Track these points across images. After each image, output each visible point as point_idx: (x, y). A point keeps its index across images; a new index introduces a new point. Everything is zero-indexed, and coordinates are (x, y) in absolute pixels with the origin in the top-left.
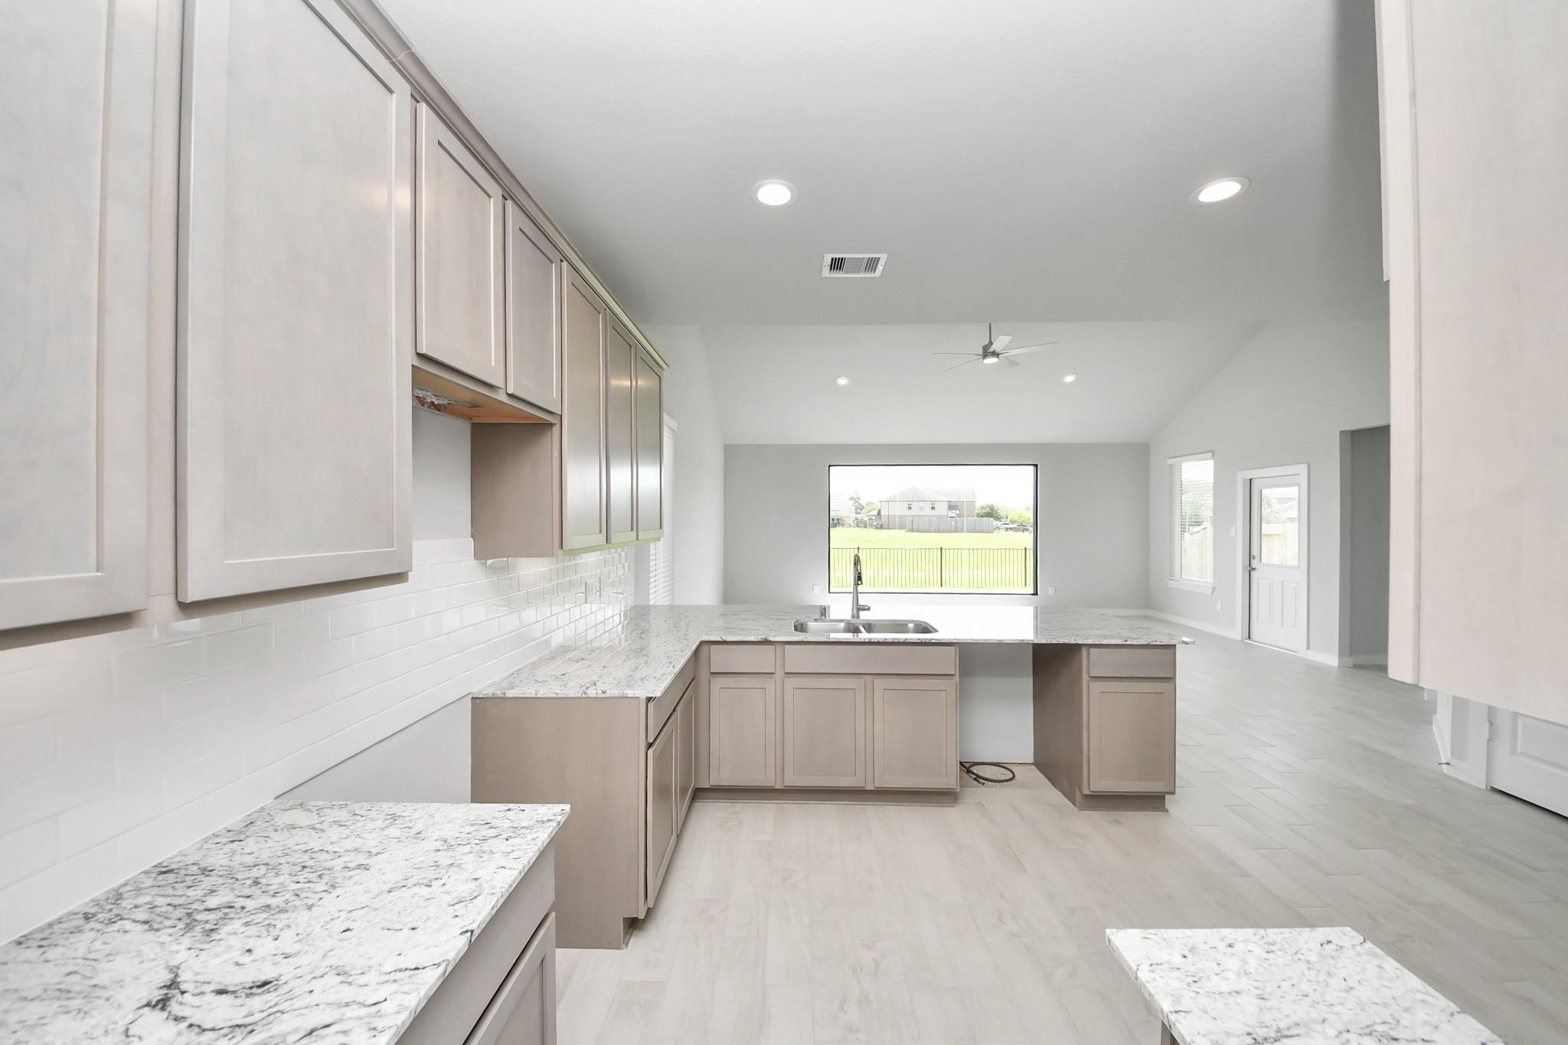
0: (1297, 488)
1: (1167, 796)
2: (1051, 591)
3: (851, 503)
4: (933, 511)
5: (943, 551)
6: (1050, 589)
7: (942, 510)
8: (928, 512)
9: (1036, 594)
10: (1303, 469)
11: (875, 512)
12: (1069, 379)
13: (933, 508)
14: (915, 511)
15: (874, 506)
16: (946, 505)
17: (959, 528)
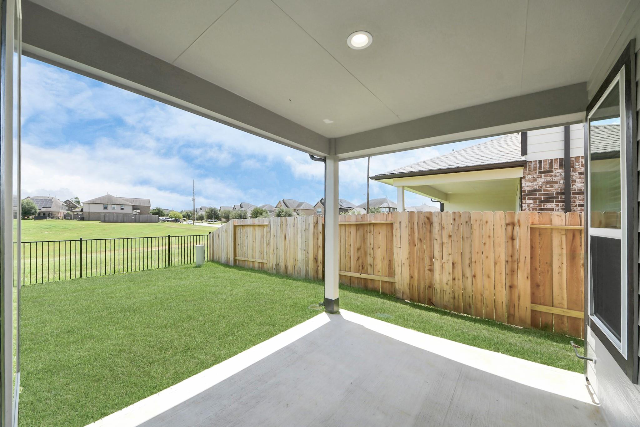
4: (121, 210)
7: (128, 210)
8: (118, 211)
11: (79, 210)
14: (109, 210)
16: (131, 208)
17: (137, 220)
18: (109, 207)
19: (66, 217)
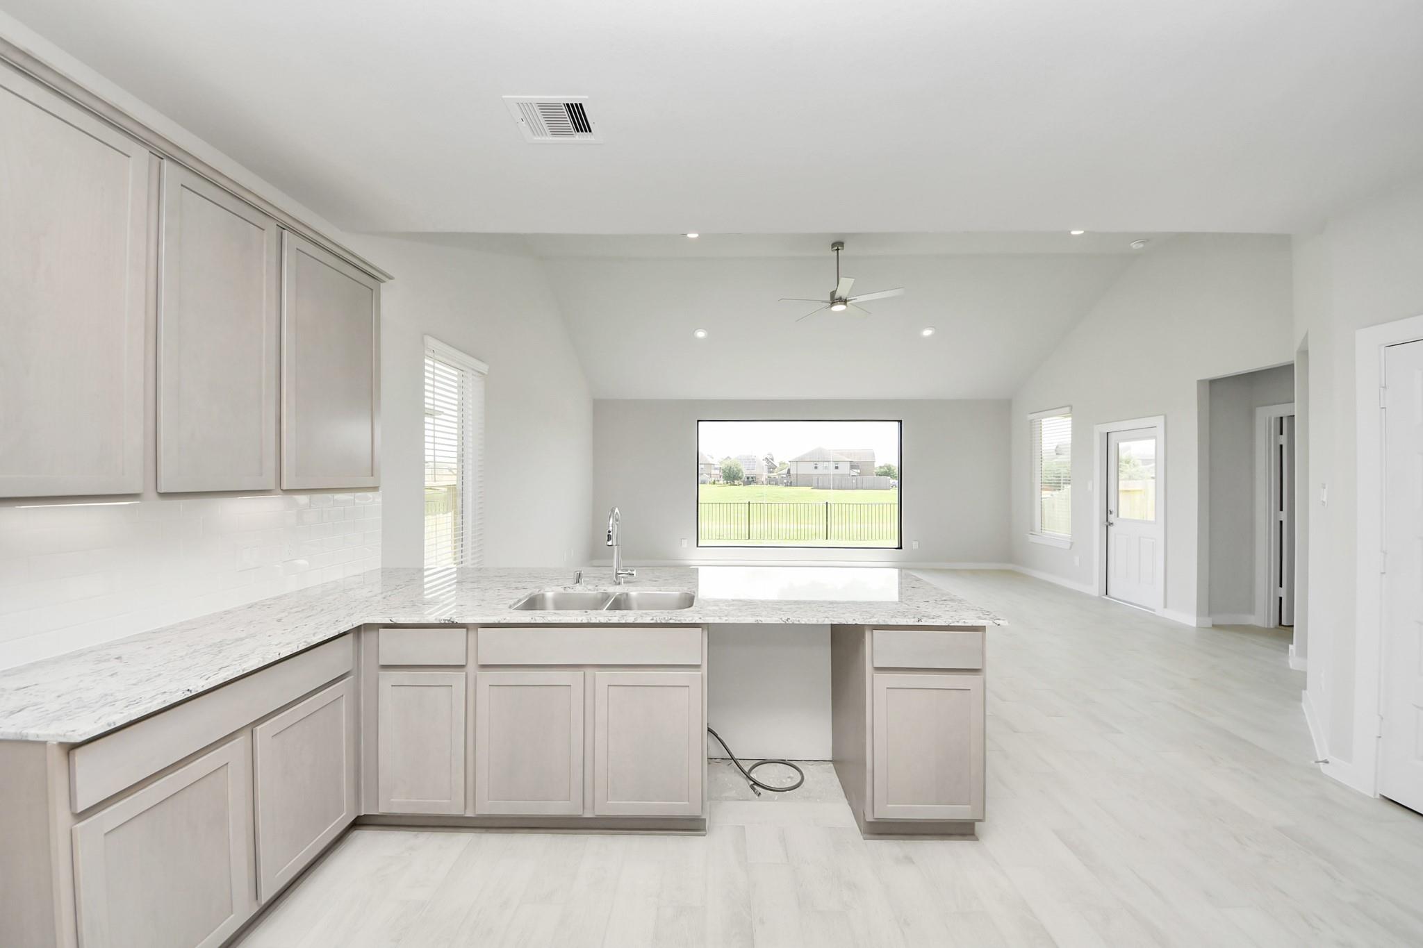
0: (1154, 440)
1: (977, 823)
2: (915, 545)
3: (765, 463)
4: (837, 470)
5: (829, 506)
6: (914, 543)
7: (844, 469)
8: (832, 471)
9: (901, 548)
10: (1159, 421)
11: (785, 471)
12: (927, 333)
13: (837, 468)
14: (820, 471)
15: (785, 466)
16: (848, 465)
17: (859, 486)
18: (820, 465)
19: (771, 481)
